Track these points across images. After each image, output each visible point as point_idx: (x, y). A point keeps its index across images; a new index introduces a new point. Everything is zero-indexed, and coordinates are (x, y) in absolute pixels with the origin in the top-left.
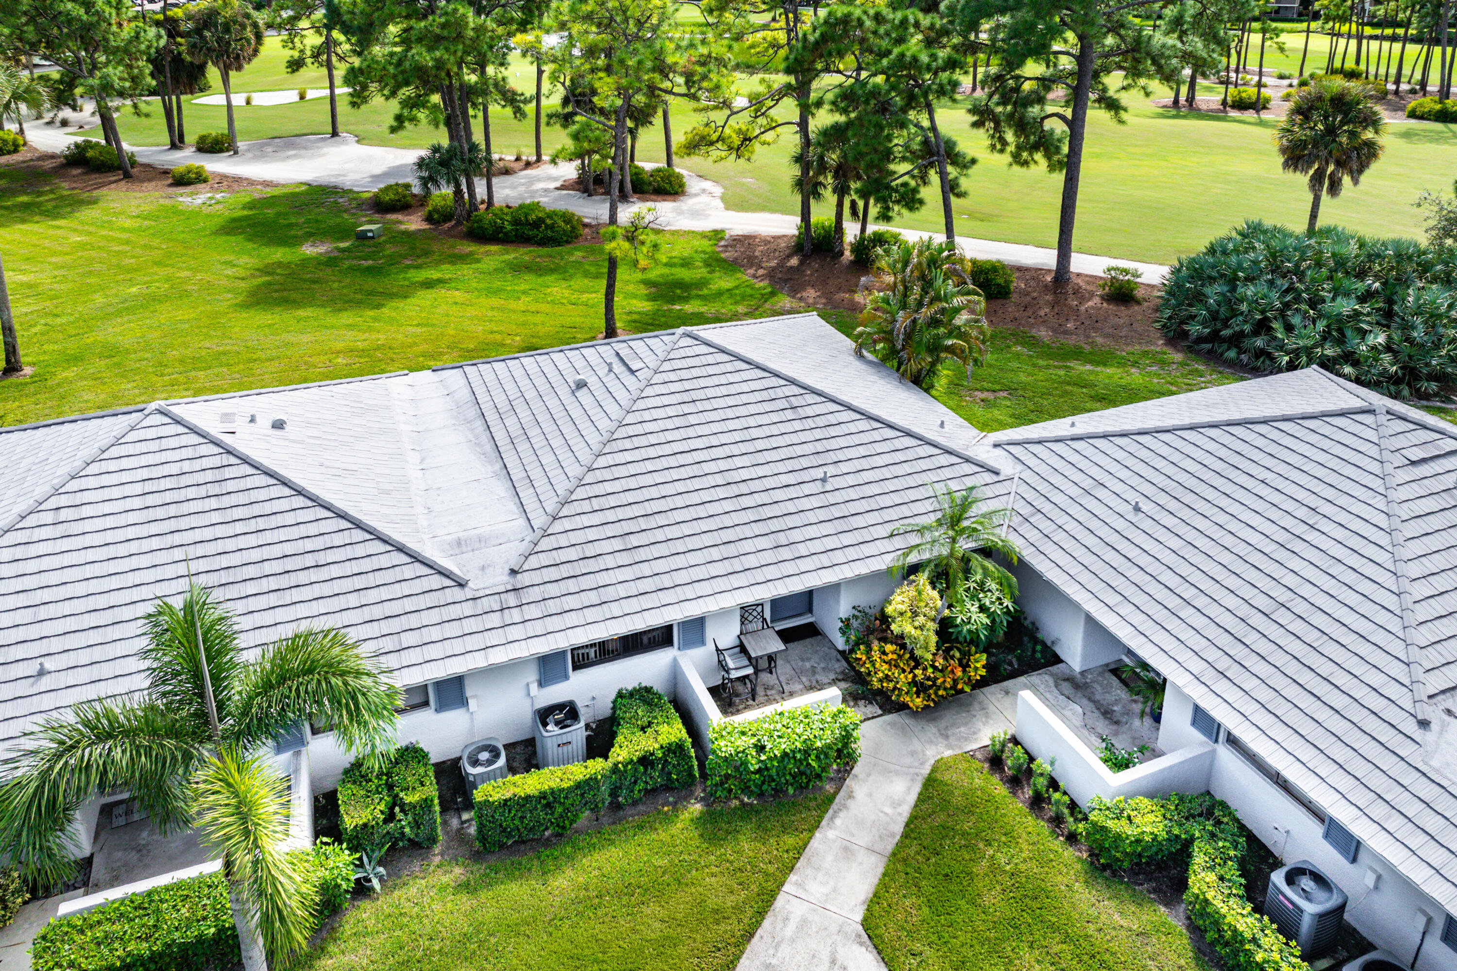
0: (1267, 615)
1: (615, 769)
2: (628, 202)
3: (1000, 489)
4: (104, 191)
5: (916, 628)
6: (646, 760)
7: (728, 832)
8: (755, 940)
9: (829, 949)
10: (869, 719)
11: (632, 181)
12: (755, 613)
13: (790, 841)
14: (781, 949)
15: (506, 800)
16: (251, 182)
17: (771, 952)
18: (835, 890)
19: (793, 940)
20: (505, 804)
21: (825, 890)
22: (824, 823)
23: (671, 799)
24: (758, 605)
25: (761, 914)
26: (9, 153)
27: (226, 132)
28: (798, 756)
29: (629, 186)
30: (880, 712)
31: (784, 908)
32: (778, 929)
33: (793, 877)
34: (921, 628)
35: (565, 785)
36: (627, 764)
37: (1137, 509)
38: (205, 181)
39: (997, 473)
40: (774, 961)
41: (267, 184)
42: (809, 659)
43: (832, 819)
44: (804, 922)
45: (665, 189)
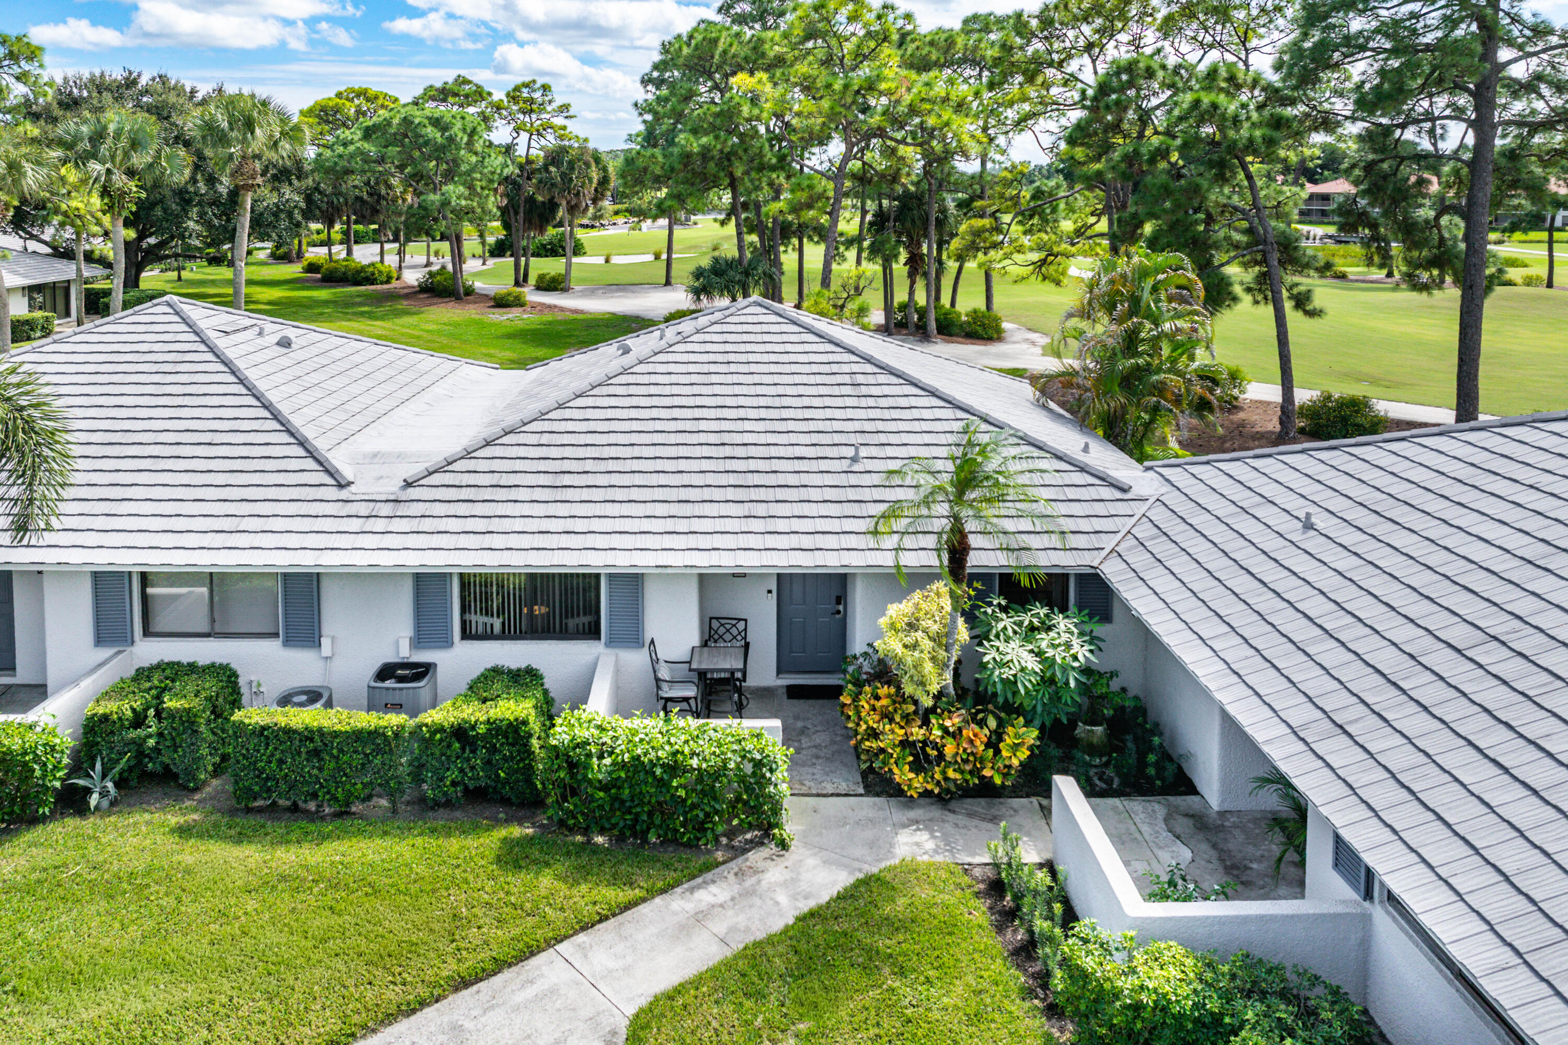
0: (1459, 651)
1: (416, 732)
2: (929, 341)
3: (1121, 508)
4: (431, 308)
5: (906, 646)
6: (461, 732)
7: (536, 862)
8: (465, 993)
9: (557, 1035)
10: (838, 795)
11: (937, 320)
12: (734, 631)
13: (614, 895)
14: (491, 1014)
15: (264, 728)
16: (562, 309)
17: (474, 1013)
18: (627, 969)
19: (517, 1009)
20: (262, 734)
21: (612, 964)
22: (678, 890)
23: (502, 815)
24: (740, 620)
25: (500, 965)
26: (382, 283)
27: (563, 272)
28: (658, 771)
29: (933, 325)
30: (861, 791)
31: (538, 968)
32: (508, 990)
33: (582, 938)
34: (915, 646)
35: (338, 727)
36: (437, 731)
37: (1308, 525)
38: (522, 305)
39: (1124, 490)
40: (468, 1025)
41: (576, 311)
42: (804, 719)
43: (692, 890)
44: (553, 991)
45: (976, 332)
